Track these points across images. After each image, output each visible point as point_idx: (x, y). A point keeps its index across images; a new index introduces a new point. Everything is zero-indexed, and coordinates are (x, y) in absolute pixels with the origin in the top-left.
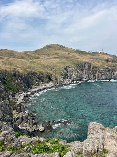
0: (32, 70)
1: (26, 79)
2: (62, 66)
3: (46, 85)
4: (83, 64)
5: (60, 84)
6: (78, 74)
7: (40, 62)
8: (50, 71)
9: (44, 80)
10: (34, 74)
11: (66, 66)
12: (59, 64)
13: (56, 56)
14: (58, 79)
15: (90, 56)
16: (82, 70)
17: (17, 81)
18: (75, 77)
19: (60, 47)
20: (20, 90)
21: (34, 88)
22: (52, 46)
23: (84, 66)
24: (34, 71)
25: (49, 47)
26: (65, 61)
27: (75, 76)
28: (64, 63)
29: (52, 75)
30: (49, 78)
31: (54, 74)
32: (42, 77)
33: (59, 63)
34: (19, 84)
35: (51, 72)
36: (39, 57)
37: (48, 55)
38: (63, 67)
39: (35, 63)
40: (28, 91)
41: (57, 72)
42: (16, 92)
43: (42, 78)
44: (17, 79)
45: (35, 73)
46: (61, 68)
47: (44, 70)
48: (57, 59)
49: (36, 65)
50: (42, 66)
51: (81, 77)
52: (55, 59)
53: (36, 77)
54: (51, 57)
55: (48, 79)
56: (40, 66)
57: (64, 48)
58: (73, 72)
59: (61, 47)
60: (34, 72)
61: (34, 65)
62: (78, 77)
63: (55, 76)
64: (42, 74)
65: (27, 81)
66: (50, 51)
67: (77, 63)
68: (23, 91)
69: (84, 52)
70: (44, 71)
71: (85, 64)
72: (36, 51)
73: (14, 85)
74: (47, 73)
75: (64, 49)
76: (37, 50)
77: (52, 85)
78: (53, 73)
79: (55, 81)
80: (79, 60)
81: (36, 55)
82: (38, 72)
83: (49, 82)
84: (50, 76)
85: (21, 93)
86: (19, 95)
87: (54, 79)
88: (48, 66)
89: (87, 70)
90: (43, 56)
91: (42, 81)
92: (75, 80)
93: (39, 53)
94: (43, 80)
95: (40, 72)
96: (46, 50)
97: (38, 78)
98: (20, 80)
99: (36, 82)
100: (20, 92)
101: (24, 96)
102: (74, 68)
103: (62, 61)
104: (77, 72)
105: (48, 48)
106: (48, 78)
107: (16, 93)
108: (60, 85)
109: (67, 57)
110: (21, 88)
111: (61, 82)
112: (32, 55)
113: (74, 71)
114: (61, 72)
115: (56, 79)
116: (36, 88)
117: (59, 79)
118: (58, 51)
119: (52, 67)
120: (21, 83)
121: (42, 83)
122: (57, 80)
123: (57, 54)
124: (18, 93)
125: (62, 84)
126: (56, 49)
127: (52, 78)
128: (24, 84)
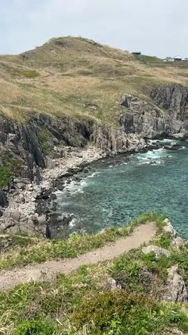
0: (35, 109)
1: (26, 135)
2: (114, 98)
3: (81, 154)
4: (168, 89)
5: (120, 151)
6: (160, 119)
7: (47, 86)
8: (83, 111)
9: (72, 138)
10: (43, 121)
11: (124, 97)
12: (102, 92)
13: (84, 69)
14: (112, 135)
15: (176, 70)
16: (166, 107)
17: (4, 144)
18: (151, 129)
19: (89, 45)
20: (17, 176)
21: (52, 168)
22: (68, 40)
23: (171, 97)
24: (40, 112)
25: (60, 43)
26: (116, 83)
27: (151, 124)
28: (116, 88)
29: (91, 123)
31: (99, 121)
32: (64, 130)
33: (101, 88)
34: (11, 156)
35: (87, 114)
36: (37, 71)
37: (61, 66)
38: (117, 100)
39: (32, 89)
40: (40, 180)
41: (104, 114)
42: (9, 184)
43: (65, 134)
44: (3, 140)
45: (44, 117)
46: (114, 104)
47: (66, 108)
48: (89, 78)
49: (40, 95)
50: (55, 96)
51: (168, 128)
52: (83, 78)
53: (50, 130)
54: (69, 71)
55: (82, 137)
56: (50, 96)
57: (101, 46)
58: (143, 114)
59: (93, 46)
60: (41, 115)
61: (33, 94)
62: (158, 129)
63: (103, 127)
64: (64, 119)
65: (30, 146)
66: (65, 55)
67: (150, 88)
68: (26, 180)
69: (154, 58)
70: (67, 113)
71: (173, 90)
72: (24, 56)
74: (78, 116)
75: (101, 49)
76: (26, 53)
77: (97, 156)
78: (94, 118)
79: (102, 143)
80: (153, 78)
81: (27, 67)
82: (53, 114)
83: (86, 144)
84: (87, 126)
85: (23, 188)
86: (21, 196)
87: (100, 135)
88: (72, 96)
89: (179, 107)
90: (47, 68)
91: (68, 143)
92: (150, 136)
93: (33, 61)
94: (70, 140)
95: (57, 116)
96: (53, 51)
97: (56, 135)
98: (11, 141)
99: (55, 148)
100: (19, 185)
101: (37, 198)
102: (146, 103)
103: (108, 82)
104: (155, 114)
105: (57, 46)
106: (83, 135)
107: (7, 188)
108: (119, 153)
109: (116, 72)
110: (19, 168)
111: (123, 145)
112: (14, 65)
113: (147, 111)
114: (117, 113)
115: (107, 134)
116: (57, 165)
117: (116, 136)
118: (87, 57)
119: (83, 100)
120: (18, 154)
121: (70, 151)
122: (108, 138)
123: (84, 62)
124: (13, 188)
125: (124, 149)
126: (79, 49)
127: (93, 134)
128: (27, 155)
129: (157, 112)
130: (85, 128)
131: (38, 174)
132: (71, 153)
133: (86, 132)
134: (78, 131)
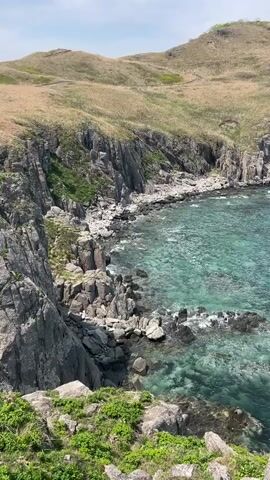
0: (149, 126)
1: (123, 156)
3: (194, 183)
5: (251, 182)
7: (182, 95)
8: (215, 130)
9: (190, 162)
10: (154, 140)
12: (254, 104)
13: (247, 70)
14: (244, 162)
17: (94, 162)
19: (266, 32)
20: (102, 196)
21: (150, 193)
22: (235, 27)
24: (154, 129)
25: (223, 32)
29: (220, 145)
30: (210, 157)
31: (230, 142)
32: (181, 152)
33: (255, 98)
34: (100, 175)
35: (216, 134)
36: (182, 74)
37: (217, 65)
39: (161, 100)
40: (129, 202)
41: (242, 134)
42: (90, 201)
43: (181, 158)
44: (95, 158)
45: (157, 136)
46: (261, 120)
47: (192, 126)
48: (246, 84)
49: (166, 109)
50: (185, 109)
53: (163, 151)
54: (226, 74)
55: (204, 161)
56: (179, 110)
60: (154, 133)
63: (234, 151)
64: (185, 139)
65: (127, 166)
66: (228, 50)
68: (112, 200)
70: (191, 132)
72: (170, 55)
73: (84, 175)
74: (205, 137)
76: (174, 49)
77: (218, 185)
78: (226, 138)
79: (229, 170)
81: (171, 70)
82: (170, 132)
83: (210, 171)
84: (214, 149)
85: (106, 207)
86: (100, 213)
87: (227, 161)
88: (210, 110)
90: (197, 70)
91: (183, 168)
93: (181, 60)
94: (185, 164)
95: (176, 135)
96: (210, 45)
97: (169, 157)
98: (102, 159)
99: (161, 172)
100: (102, 204)
101: (116, 218)
105: (219, 38)
106: (206, 159)
107: (87, 204)
108: (249, 185)
110: (106, 188)
111: (256, 174)
112: (153, 68)
114: (259, 134)
115: (238, 160)
116: (156, 191)
117: (249, 162)
118: (258, 51)
119: (223, 114)
120: (107, 173)
121: (183, 176)
122: (238, 165)
124: (95, 205)
125: (257, 180)
126: (249, 40)
127: (220, 159)
128: (117, 176)
130: (211, 151)
131: (126, 196)
132: (183, 180)
133: (211, 155)
134: (201, 155)
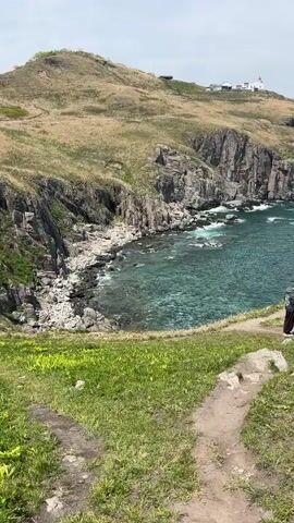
0: (40, 172)
2: (145, 151)
3: (107, 236)
4: (217, 137)
5: (160, 228)
6: (208, 181)
7: (44, 132)
8: (104, 172)
9: (93, 212)
10: (51, 189)
11: (158, 150)
13: (89, 103)
14: (148, 207)
15: (227, 106)
16: (215, 163)
17: (19, 227)
18: (196, 196)
19: (96, 65)
20: (39, 269)
21: (76, 256)
22: (63, 56)
23: (221, 149)
26: (145, 127)
27: (197, 189)
28: (144, 136)
29: (118, 189)
31: (127, 186)
32: (83, 201)
33: (123, 135)
34: (30, 243)
35: (109, 176)
36: (23, 106)
37: (57, 97)
38: (150, 155)
39: (26, 138)
40: (67, 271)
41: (135, 176)
42: (34, 280)
43: (85, 207)
44: (19, 221)
45: (53, 184)
46: (146, 159)
47: (79, 168)
48: (103, 119)
49: (38, 148)
50: (59, 149)
51: (220, 193)
52: (94, 119)
53: (62, 201)
54: (71, 107)
55: (105, 209)
56: (54, 150)
57: (113, 66)
58: (186, 173)
59: (102, 66)
60: (49, 181)
61: (29, 148)
62: (206, 196)
63: (134, 195)
64: (80, 184)
66: (60, 81)
67: (192, 135)
68: (51, 273)
69: (192, 86)
70: (84, 176)
71: (225, 137)
73: (12, 246)
74: (98, 180)
75: (115, 71)
78: (120, 181)
80: (196, 119)
81: (6, 101)
83: (112, 220)
84: (112, 194)
85: (50, 285)
86: (51, 294)
87: (131, 207)
88: (85, 149)
89: (232, 162)
90: (35, 102)
91: (88, 220)
92: (196, 206)
93: (13, 90)
94: (90, 215)
95: (70, 177)
96: (42, 75)
97: (71, 208)
98: (29, 222)
99: (75, 227)
100: (45, 281)
101: (71, 297)
102: (188, 158)
103: (132, 127)
104: (201, 174)
105: (49, 67)
106: (106, 205)
107: (32, 285)
108: (158, 232)
109: (141, 109)
110: (41, 258)
111: (164, 219)
113: (191, 169)
114: (152, 174)
115: (140, 205)
116: (80, 252)
117: (154, 208)
118: (95, 84)
119: (101, 154)
120: (38, 239)
121: (92, 230)
122: (142, 211)
123: (92, 93)
124: (39, 284)
125: (165, 226)
126: (82, 71)
127: (121, 206)
128: (50, 240)
129: (205, 170)
130: (110, 197)
131: (63, 265)
132: (94, 233)
133: (111, 202)
134: (100, 202)
